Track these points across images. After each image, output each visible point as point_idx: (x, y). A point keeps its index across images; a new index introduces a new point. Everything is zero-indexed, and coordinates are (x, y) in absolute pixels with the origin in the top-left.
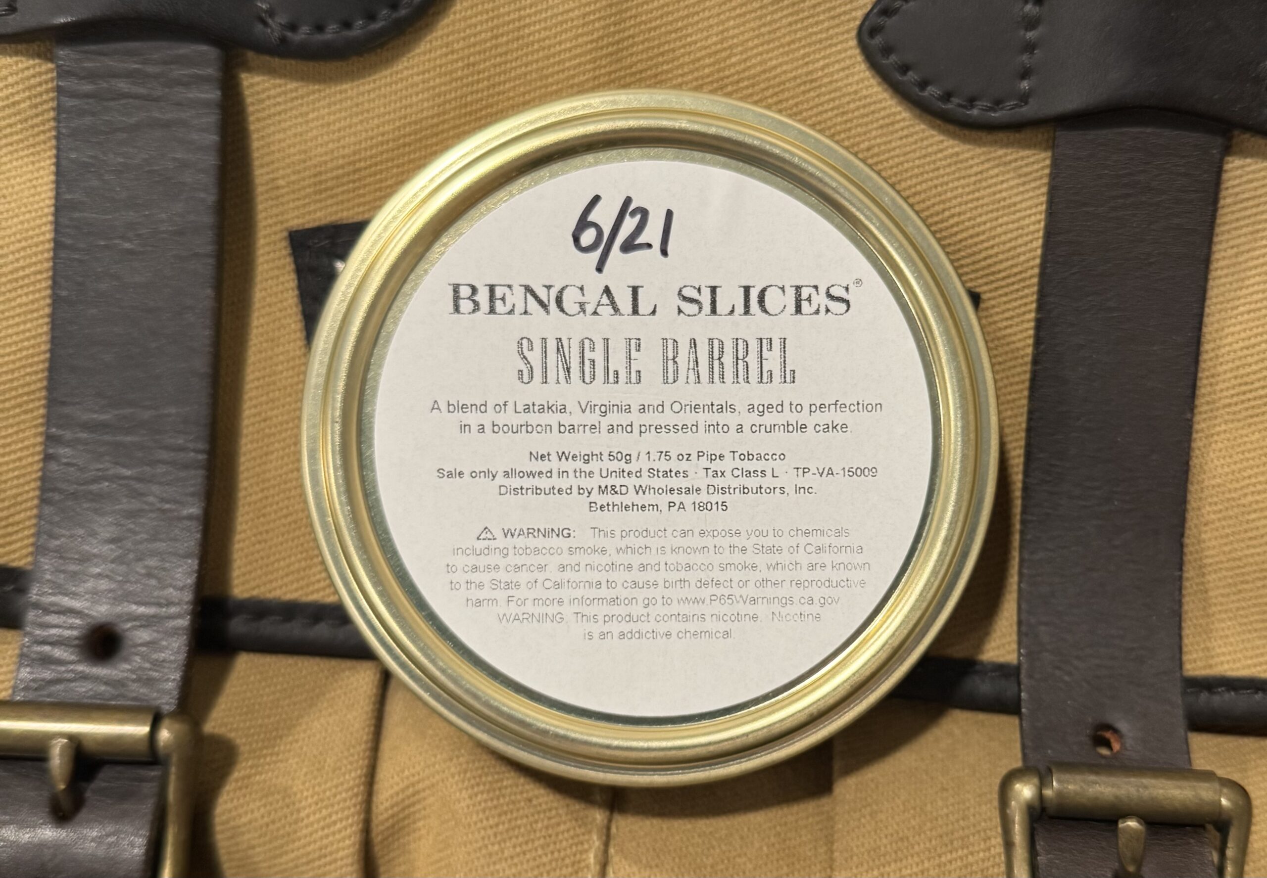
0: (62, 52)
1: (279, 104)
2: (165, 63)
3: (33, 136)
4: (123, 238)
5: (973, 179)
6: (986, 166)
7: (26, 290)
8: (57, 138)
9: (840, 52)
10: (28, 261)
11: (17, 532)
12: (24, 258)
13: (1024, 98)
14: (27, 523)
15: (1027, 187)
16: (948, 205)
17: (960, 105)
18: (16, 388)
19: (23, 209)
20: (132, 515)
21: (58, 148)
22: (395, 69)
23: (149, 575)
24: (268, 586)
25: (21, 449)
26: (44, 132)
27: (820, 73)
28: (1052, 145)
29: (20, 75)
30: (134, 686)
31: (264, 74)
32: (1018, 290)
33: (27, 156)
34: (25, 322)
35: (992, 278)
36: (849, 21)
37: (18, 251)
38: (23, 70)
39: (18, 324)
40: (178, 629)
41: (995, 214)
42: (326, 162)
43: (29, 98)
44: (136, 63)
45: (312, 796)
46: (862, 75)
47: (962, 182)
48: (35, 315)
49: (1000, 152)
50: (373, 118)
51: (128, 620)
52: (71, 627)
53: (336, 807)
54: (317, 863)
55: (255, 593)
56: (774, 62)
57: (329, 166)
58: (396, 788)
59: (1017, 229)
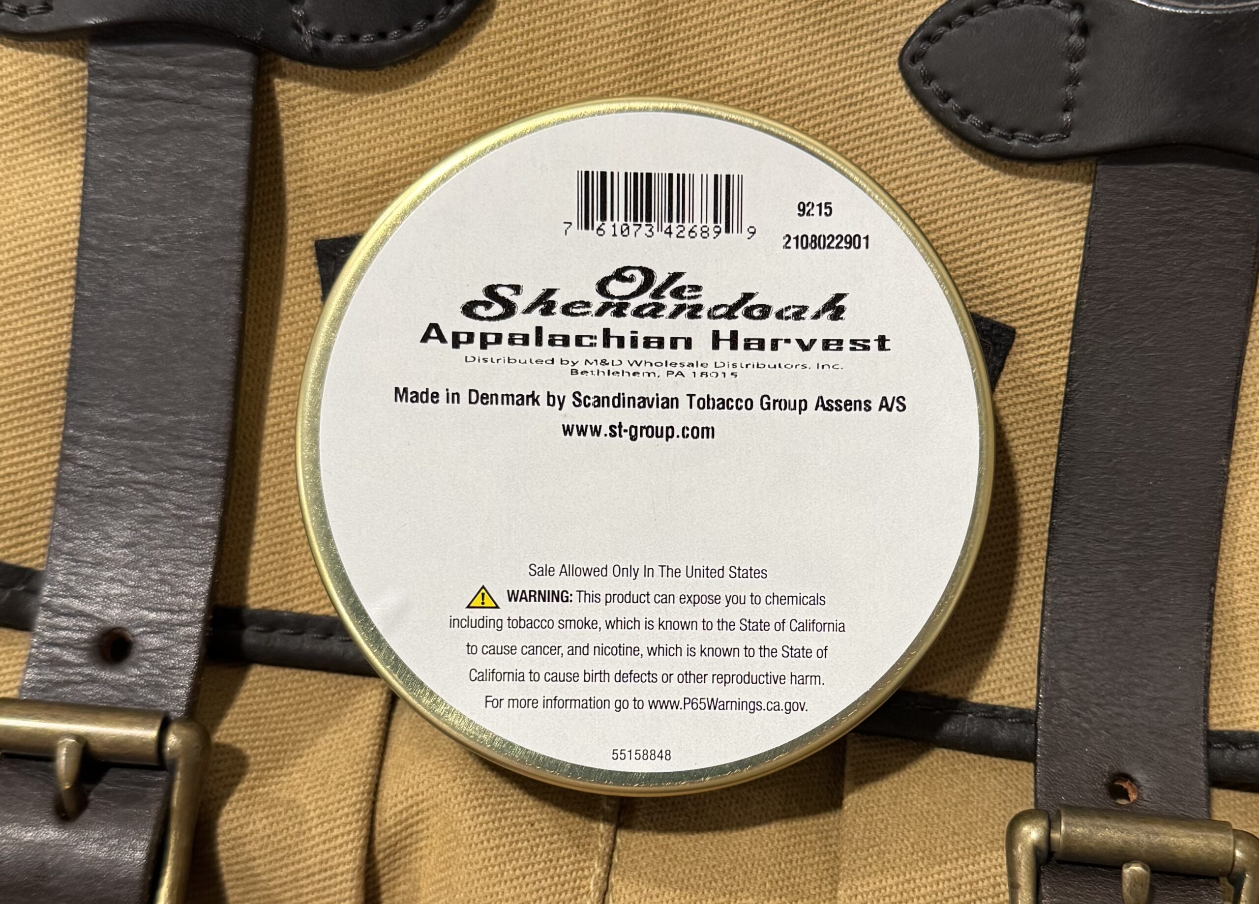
0: (94, 52)
1: (310, 111)
2: (197, 66)
3: (61, 134)
4: (149, 241)
5: (1013, 210)
6: (1026, 197)
7: (48, 289)
8: (87, 137)
9: (882, 76)
10: (52, 260)
11: (29, 533)
12: (48, 256)
13: (1066, 131)
14: (40, 524)
15: (1067, 220)
16: (985, 236)
17: (1001, 136)
18: (35, 388)
19: (48, 207)
20: (148, 521)
21: (87, 147)
22: (428, 80)
23: (163, 582)
24: (281, 599)
25: (37, 449)
26: (72, 131)
27: (860, 97)
28: (1092, 179)
29: (51, 73)
30: (142, 692)
31: (295, 81)
32: (1054, 326)
33: (53, 154)
34: (46, 322)
35: (1028, 312)
36: (892, 44)
37: (42, 249)
38: (54, 69)
39: (39, 323)
40: (189, 636)
41: (1034, 248)
42: (355, 173)
43: (60, 96)
44: (169, 64)
45: (315, 810)
46: (902, 101)
47: (1001, 213)
48: (56, 314)
49: (1041, 184)
50: (404, 130)
51: (139, 626)
52: (82, 630)
53: (338, 822)
54: (317, 877)
55: (267, 604)
56: (813, 84)
57: (359, 176)
58: (400, 807)
59: (1056, 263)
